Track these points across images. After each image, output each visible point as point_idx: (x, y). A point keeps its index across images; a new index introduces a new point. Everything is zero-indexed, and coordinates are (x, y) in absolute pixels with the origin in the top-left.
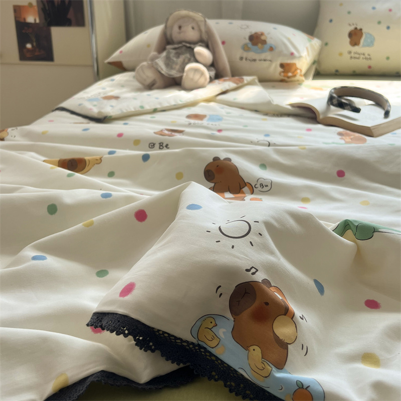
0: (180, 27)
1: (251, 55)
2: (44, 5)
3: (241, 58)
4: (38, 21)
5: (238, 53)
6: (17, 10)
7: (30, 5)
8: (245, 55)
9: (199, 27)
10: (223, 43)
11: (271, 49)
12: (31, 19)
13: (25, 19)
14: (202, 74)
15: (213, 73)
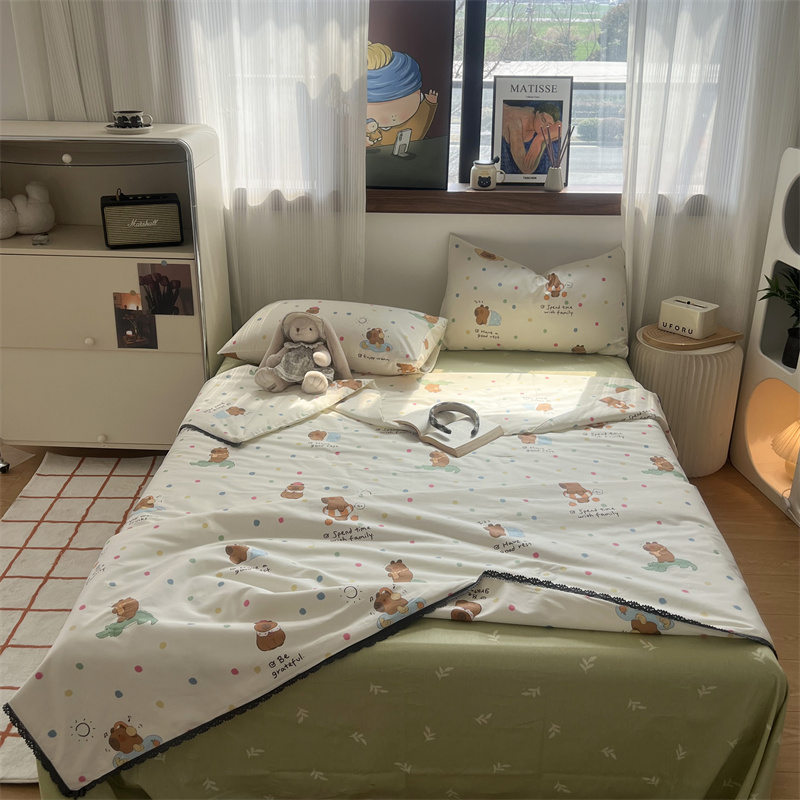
0: (298, 330)
1: (370, 353)
2: (149, 294)
3: (360, 356)
4: (140, 308)
5: (357, 350)
6: (117, 297)
7: (133, 293)
8: (363, 352)
9: (316, 327)
10: (342, 339)
11: (388, 349)
12: (132, 307)
13: (126, 306)
14: (322, 381)
15: (331, 375)
